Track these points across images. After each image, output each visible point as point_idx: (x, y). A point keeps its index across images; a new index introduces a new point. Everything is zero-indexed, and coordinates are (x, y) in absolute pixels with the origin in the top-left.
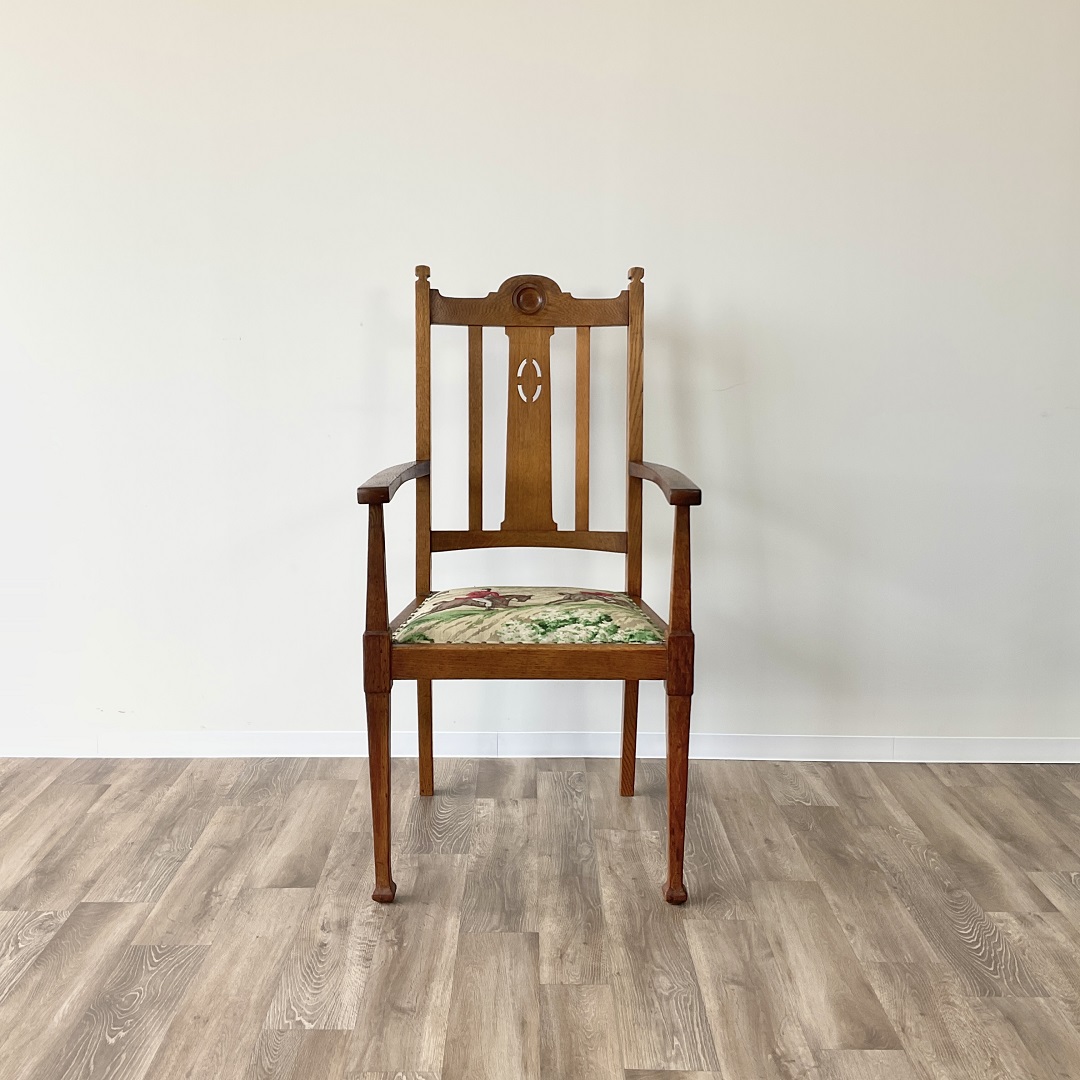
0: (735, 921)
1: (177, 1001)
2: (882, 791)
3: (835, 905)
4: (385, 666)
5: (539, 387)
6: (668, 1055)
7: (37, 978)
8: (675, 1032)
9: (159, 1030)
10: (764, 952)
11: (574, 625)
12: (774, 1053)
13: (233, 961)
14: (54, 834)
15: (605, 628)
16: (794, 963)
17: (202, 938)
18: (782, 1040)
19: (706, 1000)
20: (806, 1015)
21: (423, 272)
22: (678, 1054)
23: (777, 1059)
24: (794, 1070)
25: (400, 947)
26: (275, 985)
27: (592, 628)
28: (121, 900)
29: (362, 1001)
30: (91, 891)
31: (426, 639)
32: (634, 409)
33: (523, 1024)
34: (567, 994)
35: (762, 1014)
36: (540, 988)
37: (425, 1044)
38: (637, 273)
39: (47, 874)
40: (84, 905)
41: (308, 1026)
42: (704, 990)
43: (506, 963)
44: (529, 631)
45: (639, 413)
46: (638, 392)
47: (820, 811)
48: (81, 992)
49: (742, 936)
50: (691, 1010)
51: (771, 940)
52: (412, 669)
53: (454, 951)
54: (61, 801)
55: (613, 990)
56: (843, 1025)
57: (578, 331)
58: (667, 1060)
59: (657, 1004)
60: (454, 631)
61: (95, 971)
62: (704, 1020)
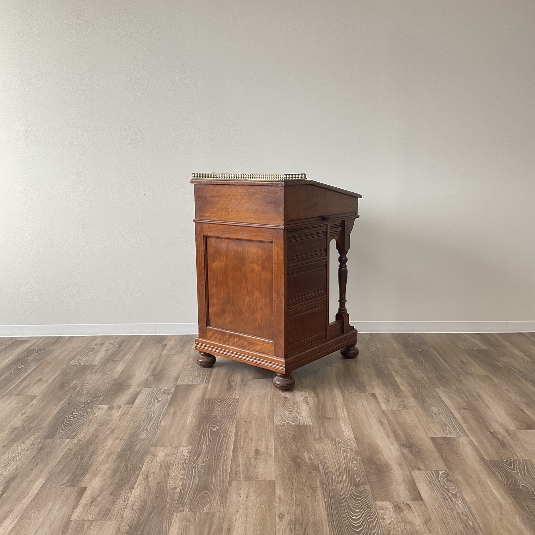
0: (458, 389)
1: (235, 416)
2: (506, 343)
3: (499, 383)
6: (446, 432)
7: (172, 410)
8: (446, 425)
9: (232, 426)
10: (474, 399)
12: (490, 431)
13: (251, 403)
14: (152, 362)
16: (488, 402)
17: (234, 395)
18: (491, 427)
19: (455, 415)
20: (499, 419)
22: (450, 432)
23: (492, 433)
24: (499, 436)
25: (318, 398)
26: (272, 411)
28: (193, 384)
29: (311, 416)
30: (179, 381)
33: (381, 423)
34: (395, 413)
35: (480, 420)
36: (384, 412)
37: (343, 429)
39: (157, 375)
40: (179, 386)
41: (293, 424)
42: (453, 412)
43: (365, 403)
47: (481, 351)
48: (193, 414)
49: (462, 394)
50: (450, 418)
51: (475, 395)
53: (342, 399)
54: (149, 350)
55: (414, 412)
56: (515, 422)
58: (446, 434)
59: (434, 416)
61: (195, 407)
62: (457, 421)
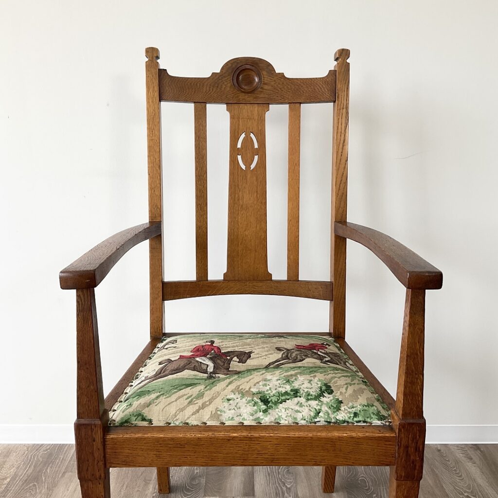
4: (98, 454)
5: (256, 157)
11: (296, 400)
15: (327, 404)
21: (153, 54)
27: (314, 403)
31: (144, 419)
32: (340, 176)
38: (343, 55)
44: (250, 409)
45: (344, 179)
46: (343, 161)
52: (128, 456)
57: (290, 107)
60: (172, 410)
